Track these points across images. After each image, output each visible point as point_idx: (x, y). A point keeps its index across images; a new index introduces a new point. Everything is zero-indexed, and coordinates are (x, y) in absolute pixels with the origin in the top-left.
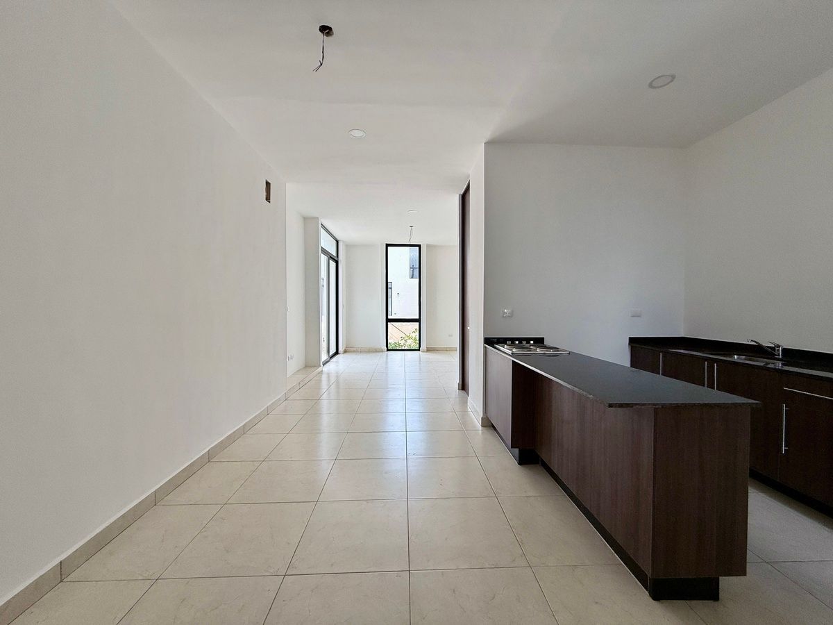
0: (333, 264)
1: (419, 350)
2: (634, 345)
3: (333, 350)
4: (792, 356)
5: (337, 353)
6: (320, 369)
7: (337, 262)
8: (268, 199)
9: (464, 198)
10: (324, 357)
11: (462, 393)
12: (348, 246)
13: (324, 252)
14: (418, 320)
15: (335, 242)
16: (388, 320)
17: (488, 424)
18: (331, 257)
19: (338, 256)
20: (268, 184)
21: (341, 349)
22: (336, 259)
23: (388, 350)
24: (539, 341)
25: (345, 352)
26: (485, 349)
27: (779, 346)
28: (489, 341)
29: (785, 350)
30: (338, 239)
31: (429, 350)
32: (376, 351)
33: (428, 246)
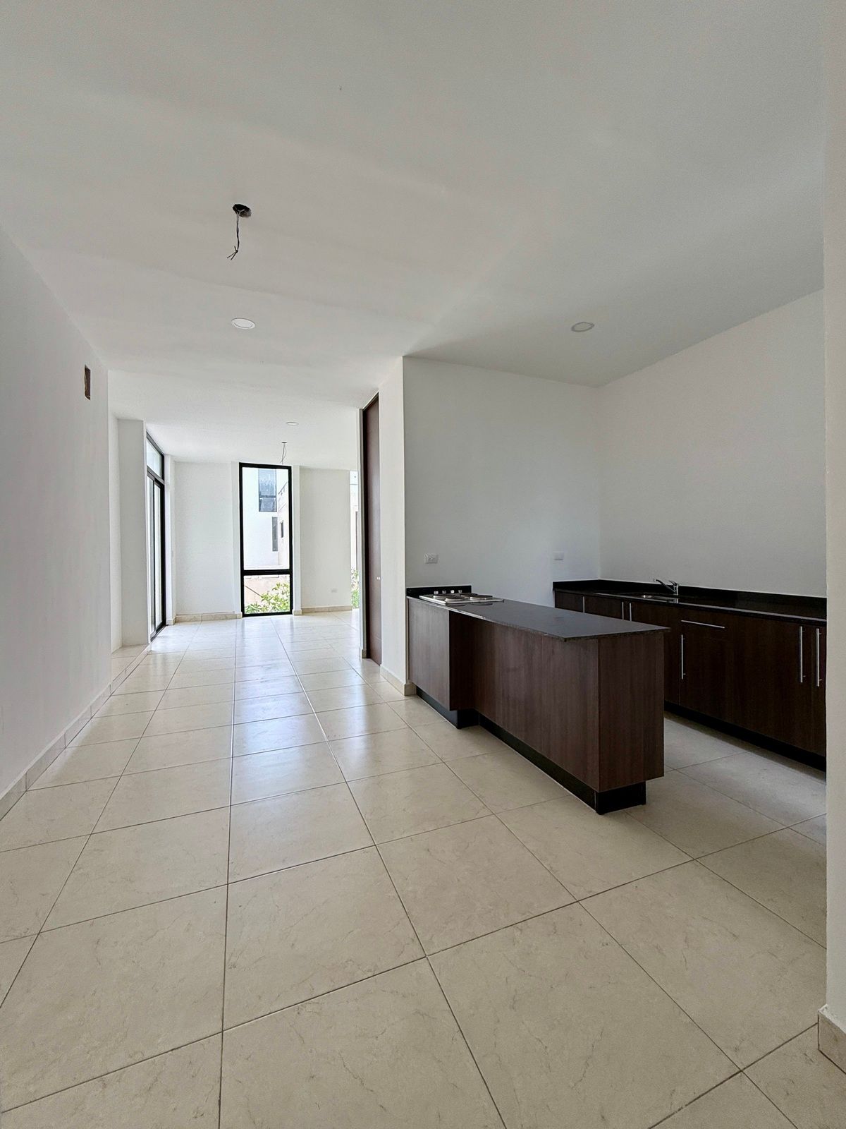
0: (157, 489)
1: (290, 613)
2: (557, 590)
3: (159, 621)
5: (164, 624)
6: (148, 649)
7: (162, 488)
8: (87, 394)
9: (368, 416)
10: (151, 631)
11: (370, 662)
12: (177, 463)
13: (150, 472)
14: (289, 572)
15: (158, 456)
16: (244, 573)
17: (415, 692)
18: (156, 481)
19: (163, 477)
20: (87, 371)
21: (170, 618)
22: (161, 481)
23: (244, 615)
24: (467, 590)
25: (176, 622)
26: (408, 602)
27: (676, 584)
28: (413, 593)
29: (680, 587)
30: (164, 452)
31: (305, 612)
32: (225, 617)
33: (302, 469)
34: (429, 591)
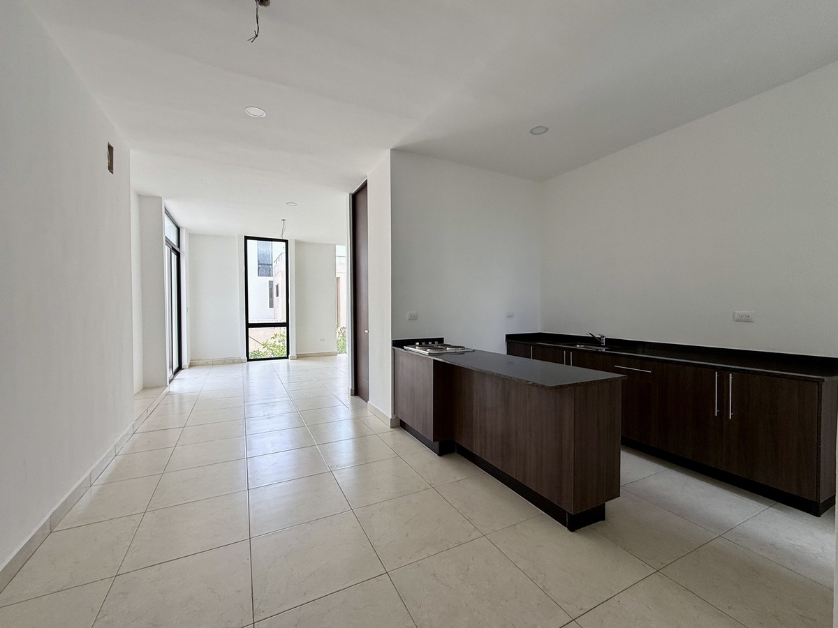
0: (174, 257)
1: (287, 358)
2: (510, 341)
3: (176, 366)
4: (612, 343)
5: (180, 368)
6: (167, 390)
7: (178, 255)
8: (111, 168)
9: (357, 199)
10: (169, 374)
11: (358, 399)
12: (192, 235)
13: (168, 241)
14: (286, 325)
15: (175, 229)
16: (248, 326)
17: (400, 424)
18: (173, 249)
19: (179, 246)
20: (110, 148)
21: (185, 362)
22: (177, 249)
23: (249, 360)
24: (441, 340)
25: (191, 366)
26: (394, 351)
27: (603, 337)
28: (398, 344)
30: (180, 225)
31: (299, 357)
32: (234, 362)
33: (297, 243)
34: (411, 343)
